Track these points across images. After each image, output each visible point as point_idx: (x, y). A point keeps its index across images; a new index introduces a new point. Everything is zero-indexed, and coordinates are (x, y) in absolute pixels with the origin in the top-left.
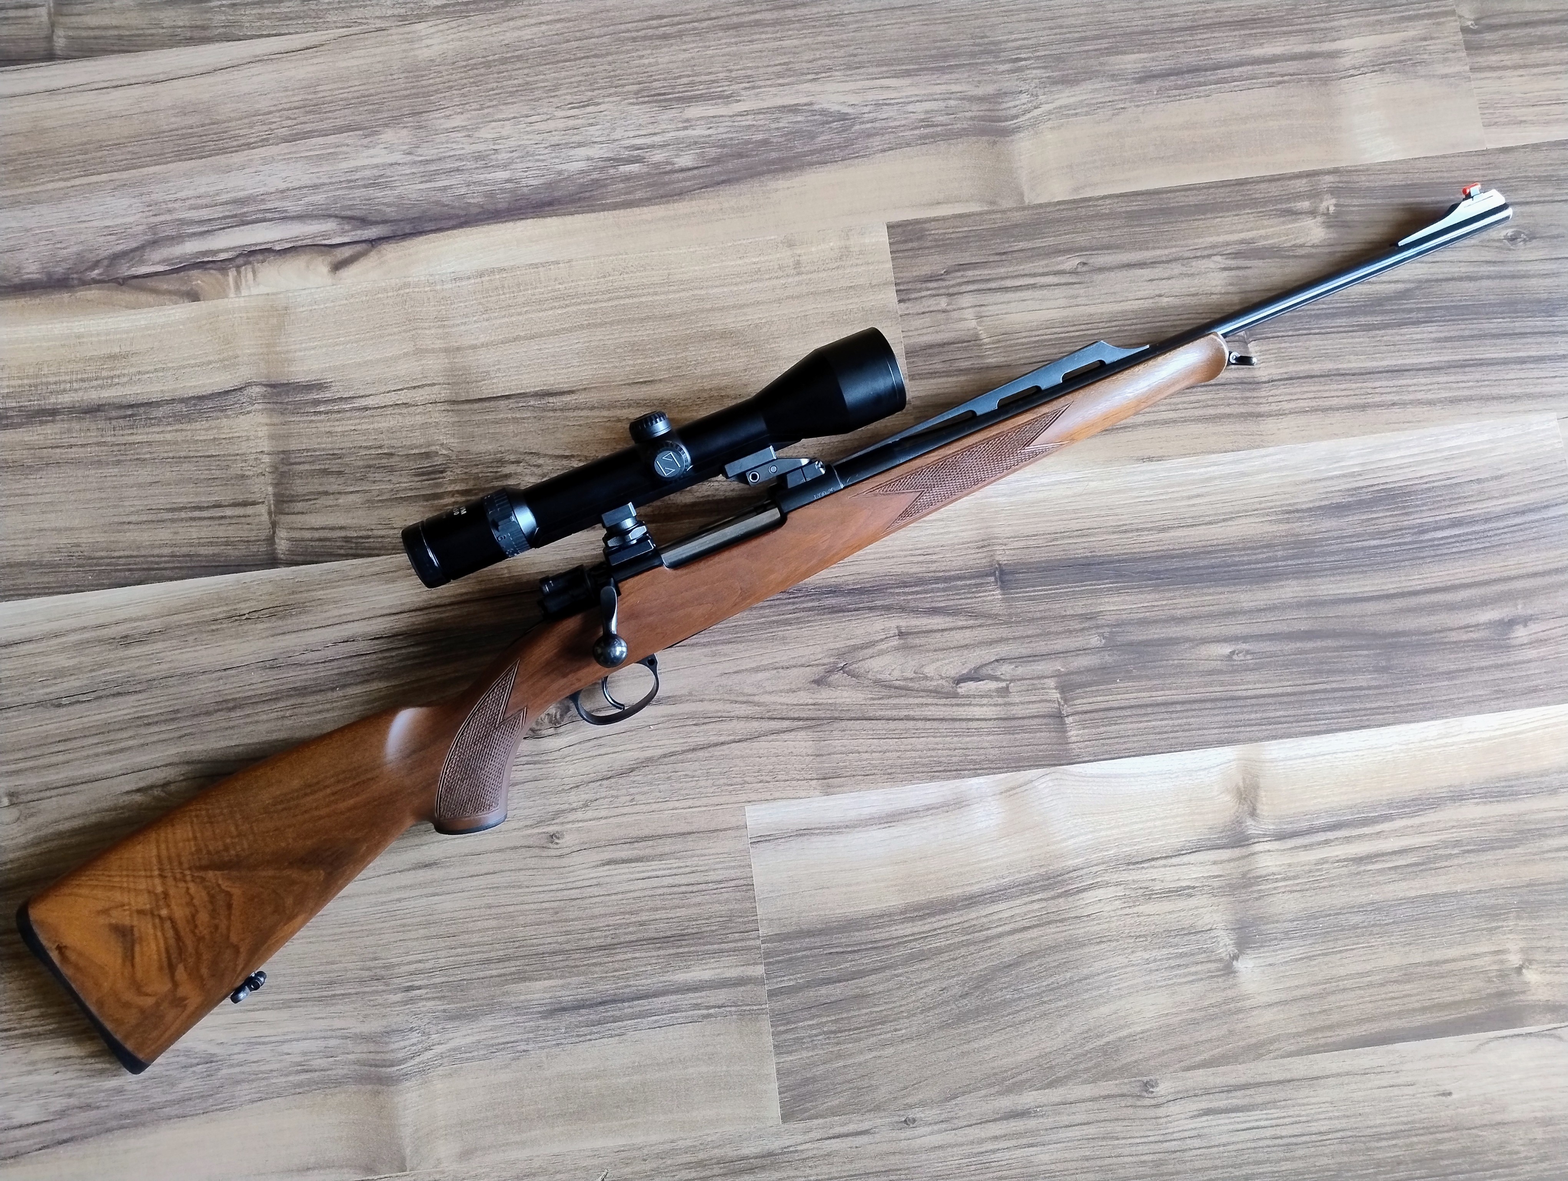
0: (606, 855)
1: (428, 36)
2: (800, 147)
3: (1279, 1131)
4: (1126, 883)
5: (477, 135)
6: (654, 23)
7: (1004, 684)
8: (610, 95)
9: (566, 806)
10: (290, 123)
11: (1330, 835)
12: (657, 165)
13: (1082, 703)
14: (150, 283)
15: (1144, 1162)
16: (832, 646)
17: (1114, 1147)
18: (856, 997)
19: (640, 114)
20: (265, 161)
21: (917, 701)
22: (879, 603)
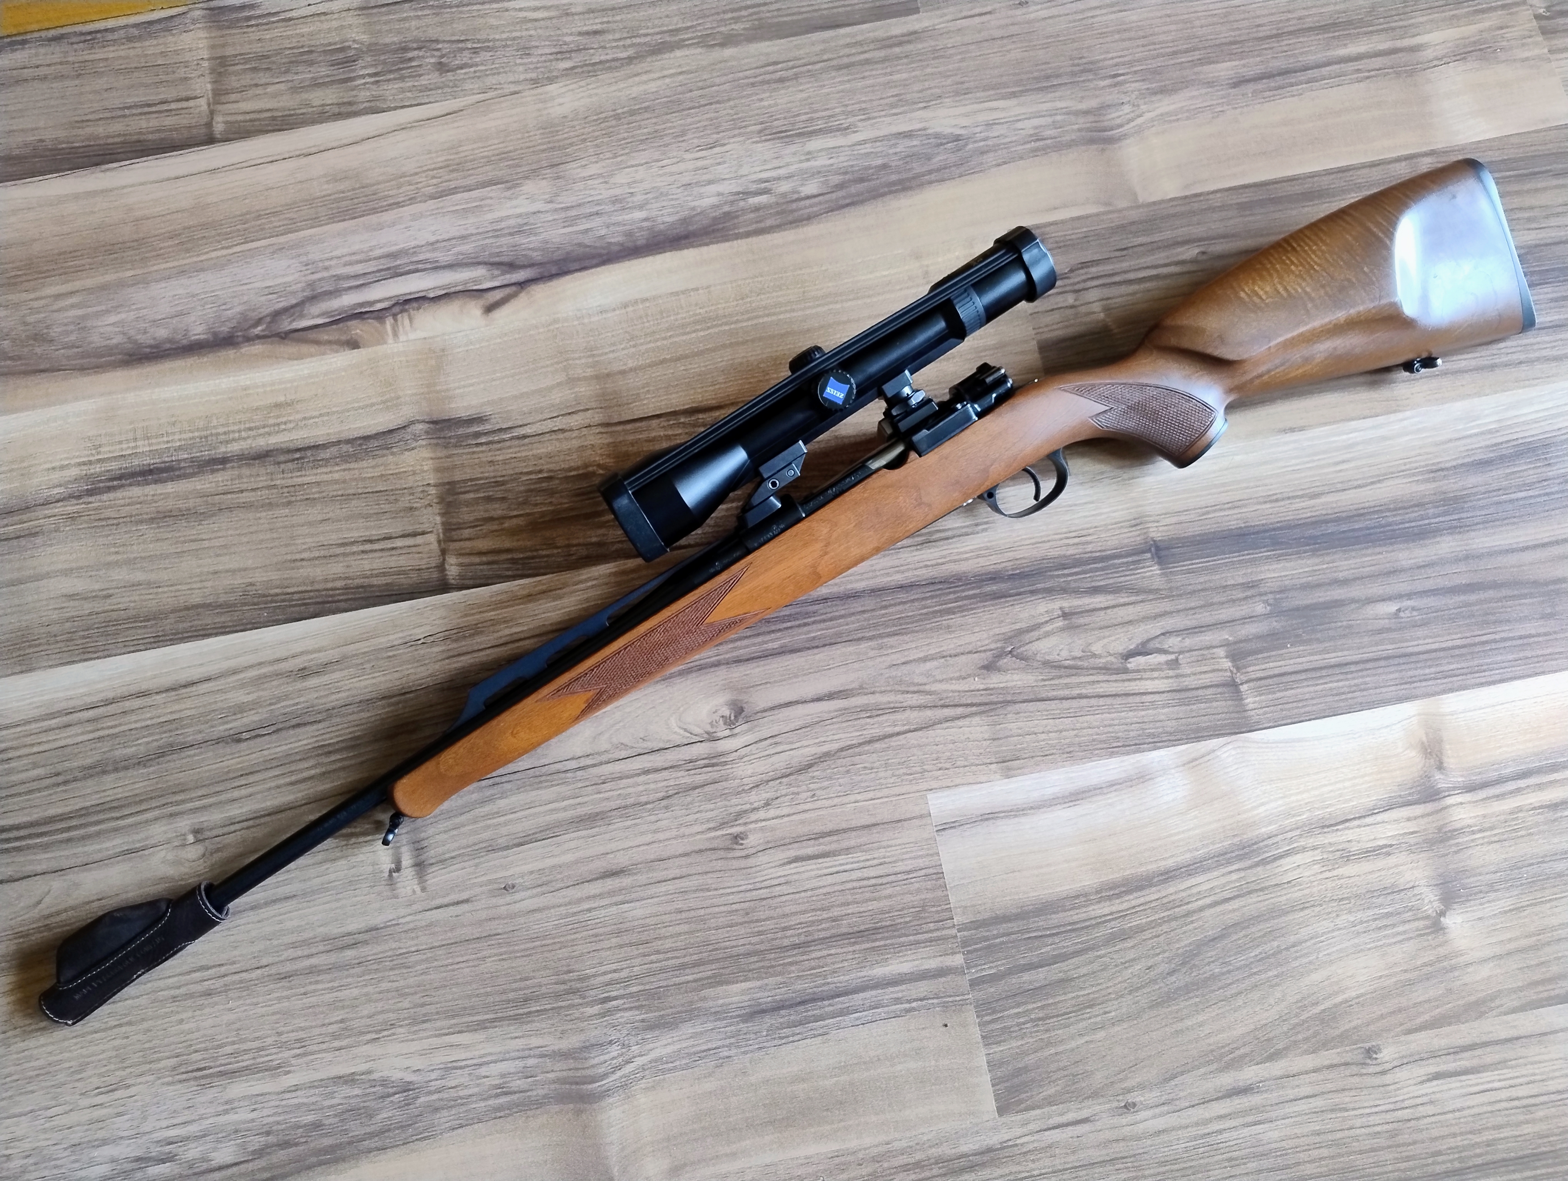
0: (792, 853)
1: (559, 95)
2: (917, 168)
3: (1514, 1093)
4: (1323, 846)
5: (612, 181)
6: (771, 68)
7: (1173, 657)
8: (734, 136)
9: (748, 806)
10: (435, 181)
11: (1522, 783)
12: (784, 195)
13: (1255, 670)
14: (311, 335)
15: (1379, 1133)
16: (997, 631)
17: (1345, 1119)
18: (1062, 981)
19: (764, 150)
20: (415, 217)
21: (1088, 679)
22: (1039, 586)
